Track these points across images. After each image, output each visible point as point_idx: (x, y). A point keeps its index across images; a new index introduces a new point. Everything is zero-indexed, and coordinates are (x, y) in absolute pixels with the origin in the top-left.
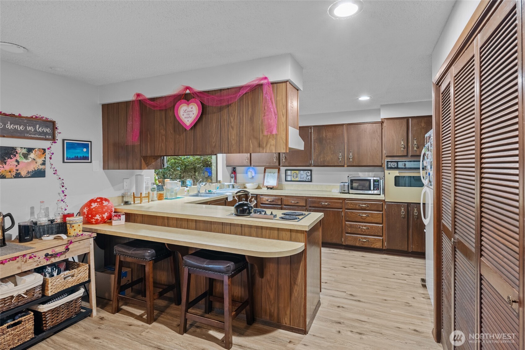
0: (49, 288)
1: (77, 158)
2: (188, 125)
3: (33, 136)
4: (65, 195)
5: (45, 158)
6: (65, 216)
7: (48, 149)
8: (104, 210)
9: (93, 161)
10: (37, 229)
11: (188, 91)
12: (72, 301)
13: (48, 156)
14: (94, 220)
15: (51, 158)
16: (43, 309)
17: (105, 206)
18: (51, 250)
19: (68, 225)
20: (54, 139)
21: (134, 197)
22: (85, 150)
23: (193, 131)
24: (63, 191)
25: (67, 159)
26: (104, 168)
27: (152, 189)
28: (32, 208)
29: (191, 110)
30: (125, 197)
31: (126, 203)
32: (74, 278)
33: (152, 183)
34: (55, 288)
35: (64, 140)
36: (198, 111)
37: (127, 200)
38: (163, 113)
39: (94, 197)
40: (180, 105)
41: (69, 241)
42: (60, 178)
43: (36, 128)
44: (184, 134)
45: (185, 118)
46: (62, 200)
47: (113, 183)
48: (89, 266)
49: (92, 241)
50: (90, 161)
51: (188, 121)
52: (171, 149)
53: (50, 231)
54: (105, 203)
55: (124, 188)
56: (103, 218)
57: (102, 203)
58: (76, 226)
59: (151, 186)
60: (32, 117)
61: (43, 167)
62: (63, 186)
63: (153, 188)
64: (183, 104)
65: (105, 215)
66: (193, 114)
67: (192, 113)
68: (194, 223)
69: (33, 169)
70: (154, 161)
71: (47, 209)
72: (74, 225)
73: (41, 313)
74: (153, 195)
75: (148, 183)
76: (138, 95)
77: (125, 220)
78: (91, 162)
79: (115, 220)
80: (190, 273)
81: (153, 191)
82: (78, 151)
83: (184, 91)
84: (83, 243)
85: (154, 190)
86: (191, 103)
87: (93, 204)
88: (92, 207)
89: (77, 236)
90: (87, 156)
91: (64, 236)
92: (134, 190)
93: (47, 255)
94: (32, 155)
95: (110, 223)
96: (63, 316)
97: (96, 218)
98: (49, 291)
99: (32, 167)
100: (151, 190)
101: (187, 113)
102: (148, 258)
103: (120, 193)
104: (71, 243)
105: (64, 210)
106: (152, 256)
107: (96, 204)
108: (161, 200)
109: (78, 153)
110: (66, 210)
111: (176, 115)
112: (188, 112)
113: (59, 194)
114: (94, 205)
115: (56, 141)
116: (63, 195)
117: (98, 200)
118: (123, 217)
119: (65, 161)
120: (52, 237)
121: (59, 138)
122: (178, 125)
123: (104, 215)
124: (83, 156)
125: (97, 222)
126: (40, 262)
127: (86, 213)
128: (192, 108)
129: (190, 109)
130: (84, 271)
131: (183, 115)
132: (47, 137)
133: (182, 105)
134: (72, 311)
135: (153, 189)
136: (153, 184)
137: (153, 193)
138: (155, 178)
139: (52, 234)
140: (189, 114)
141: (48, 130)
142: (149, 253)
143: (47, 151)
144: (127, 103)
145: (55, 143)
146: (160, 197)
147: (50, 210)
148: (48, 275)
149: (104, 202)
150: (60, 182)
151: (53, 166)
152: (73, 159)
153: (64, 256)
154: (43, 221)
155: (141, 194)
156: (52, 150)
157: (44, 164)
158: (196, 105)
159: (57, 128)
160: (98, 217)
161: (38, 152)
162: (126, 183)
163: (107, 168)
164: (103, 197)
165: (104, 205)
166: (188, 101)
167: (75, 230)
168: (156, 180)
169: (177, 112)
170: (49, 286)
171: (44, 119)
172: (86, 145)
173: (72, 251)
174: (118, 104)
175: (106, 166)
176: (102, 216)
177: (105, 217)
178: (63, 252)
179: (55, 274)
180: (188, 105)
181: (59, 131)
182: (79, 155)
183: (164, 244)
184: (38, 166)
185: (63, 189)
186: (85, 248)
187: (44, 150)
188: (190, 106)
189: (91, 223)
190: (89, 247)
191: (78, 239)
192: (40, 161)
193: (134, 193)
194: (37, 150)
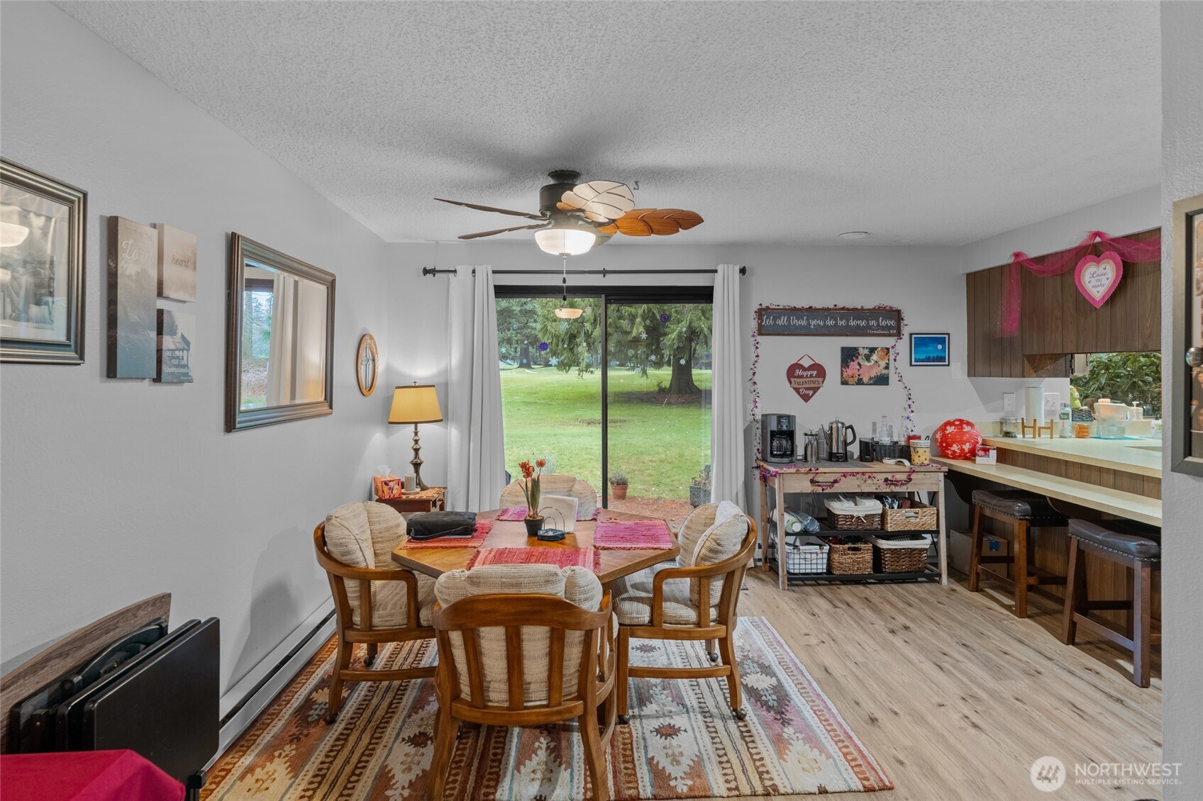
0: (889, 521)
1: (928, 359)
2: (1098, 300)
3: (875, 332)
4: (912, 412)
5: (889, 360)
6: (910, 438)
7: (893, 347)
8: (965, 438)
9: (951, 364)
10: (878, 449)
11: (1098, 240)
12: (915, 550)
13: (892, 357)
14: (949, 452)
15: (895, 360)
16: (882, 544)
17: (967, 432)
18: (892, 474)
19: (912, 449)
20: (899, 335)
21: (1024, 427)
22: (940, 347)
23: (1109, 308)
24: (909, 406)
25: (916, 361)
26: (969, 375)
27: (1062, 416)
28: (874, 424)
29: (1104, 271)
30: (1006, 424)
31: (1007, 434)
32: (918, 520)
33: (1062, 404)
34: (894, 524)
35: (911, 335)
36: (1115, 273)
37: (1009, 430)
38: (1059, 279)
39: (951, 418)
40: (1085, 264)
41: (911, 468)
42: (906, 387)
43: (879, 323)
44: (1094, 315)
45: (1093, 286)
46: (908, 418)
47: (985, 398)
48: (938, 510)
49: (941, 476)
50: (947, 363)
51: (1098, 292)
52: (1072, 342)
53: (892, 454)
54: (967, 428)
55: (1005, 410)
56: (962, 450)
57: (962, 428)
58: (921, 451)
59: (1059, 410)
60: (874, 308)
61: (884, 372)
62: (910, 399)
63: (1064, 414)
64: (1089, 262)
65: (967, 447)
66: (1108, 279)
67: (1105, 277)
68: (1112, 476)
69: (876, 375)
70: (1051, 364)
71: (891, 427)
72: (918, 449)
73: (880, 549)
74: (1063, 426)
75: (1054, 403)
76: (1017, 255)
77: (995, 458)
78: (948, 365)
79: (981, 456)
80: (1081, 548)
81: (1064, 419)
82: (930, 348)
83: (1091, 239)
84: (929, 476)
85: (1066, 417)
86: (1104, 259)
87: (948, 428)
88: (947, 432)
89: (922, 465)
90: (943, 355)
91: (906, 463)
92: (1023, 414)
93: (886, 480)
94: (874, 357)
95: (974, 461)
96: (904, 566)
97: (952, 449)
98: (889, 525)
99: (873, 373)
100: (1060, 418)
101: (1096, 278)
102: (1017, 514)
103: (997, 417)
104: (914, 471)
105: (910, 431)
106: (1024, 514)
107: (953, 427)
108: (1082, 437)
109: (930, 352)
110: (912, 431)
111: (1077, 283)
112: (1099, 275)
113: (905, 408)
114: (950, 429)
115: (902, 336)
116: (910, 410)
117: (957, 423)
118: (993, 453)
119: (913, 363)
120: (892, 461)
121: (906, 331)
122: (1081, 300)
123: (964, 447)
124: (937, 357)
125: (955, 457)
126: (879, 486)
127: (939, 440)
128: (1105, 269)
129: (1101, 270)
130: (930, 516)
131: (1089, 282)
132: (891, 332)
133: (1088, 264)
134: (915, 563)
135: (1064, 416)
136: (1065, 406)
137: (1063, 423)
138: (1071, 394)
139: (894, 458)
140: (1099, 280)
141: (892, 323)
142: (1020, 507)
143: (891, 351)
144: (1001, 268)
145: (900, 339)
146: (1081, 433)
147: (894, 429)
148: (887, 506)
149: (965, 426)
150: (905, 392)
151: (898, 371)
152: (922, 361)
153: (906, 487)
154: (886, 440)
155: (1035, 420)
156: (898, 349)
157: (887, 367)
158: (1111, 262)
159: (902, 319)
160: (955, 448)
161: (881, 352)
162: (1009, 401)
163: (973, 374)
164: (965, 419)
165: (964, 430)
166: (1098, 257)
167: (919, 456)
168: (1073, 399)
169: (1079, 279)
170: (889, 518)
171: (888, 308)
172: (941, 340)
173: (915, 484)
174: (989, 271)
175: (972, 372)
176: (961, 447)
177: (966, 450)
178: (905, 481)
179: (896, 506)
180: (1098, 263)
181: (905, 322)
182: (931, 355)
183: (1045, 497)
184: (879, 370)
185: (910, 402)
186: (932, 484)
187: (888, 349)
188: (1103, 265)
189: (946, 456)
190: (937, 484)
191: (923, 469)
192: (883, 364)
193: (1023, 419)
194: (879, 349)
